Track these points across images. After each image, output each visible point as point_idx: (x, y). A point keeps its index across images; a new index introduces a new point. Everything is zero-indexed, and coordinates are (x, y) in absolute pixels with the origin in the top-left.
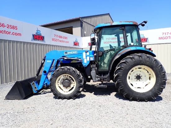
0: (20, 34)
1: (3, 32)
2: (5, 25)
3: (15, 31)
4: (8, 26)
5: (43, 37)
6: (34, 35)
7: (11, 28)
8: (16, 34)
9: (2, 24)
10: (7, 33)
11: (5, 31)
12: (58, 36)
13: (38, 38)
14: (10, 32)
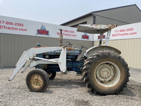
0: (26, 30)
1: (11, 28)
2: (13, 24)
3: (21, 27)
4: (16, 24)
5: (48, 32)
6: (38, 31)
7: (18, 25)
8: (22, 30)
9: (11, 23)
10: (15, 29)
11: (13, 28)
12: (64, 30)
13: (42, 32)
14: (17, 29)
